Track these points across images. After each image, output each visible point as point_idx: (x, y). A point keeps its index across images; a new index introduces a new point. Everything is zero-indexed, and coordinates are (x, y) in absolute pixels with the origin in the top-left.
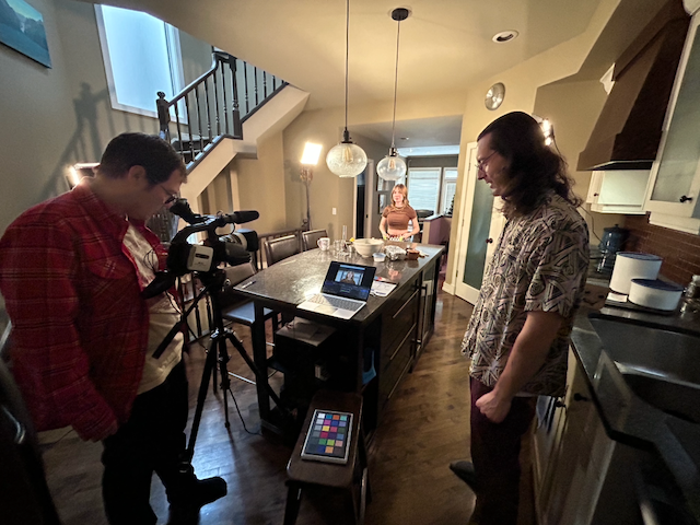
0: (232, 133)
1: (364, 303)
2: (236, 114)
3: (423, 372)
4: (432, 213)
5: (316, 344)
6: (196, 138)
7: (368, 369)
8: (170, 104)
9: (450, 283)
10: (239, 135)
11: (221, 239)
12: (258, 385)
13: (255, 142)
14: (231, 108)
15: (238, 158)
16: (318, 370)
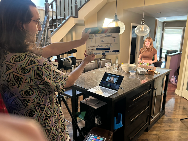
0: (74, 15)
1: (117, 91)
2: (76, 6)
5: (96, 108)
6: (59, 17)
7: (118, 122)
8: (50, 4)
9: (179, 90)
10: (77, 15)
14: (74, 4)
15: (76, 25)
16: (96, 120)
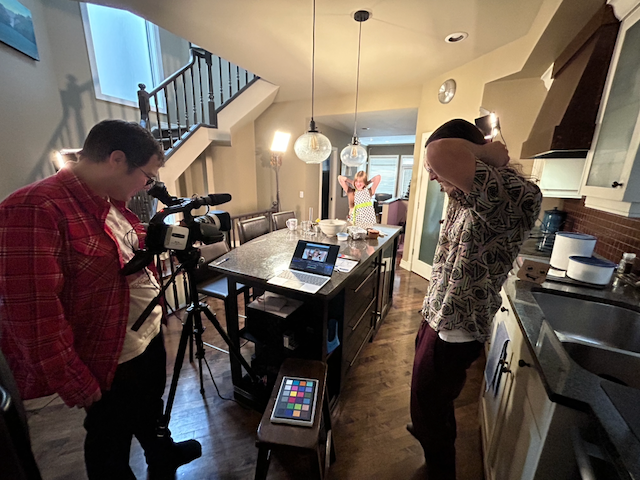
0: (207, 122)
1: (329, 278)
2: (212, 105)
3: (382, 342)
4: (390, 197)
5: (284, 316)
6: (174, 126)
8: (151, 95)
9: (407, 260)
10: (214, 124)
11: (196, 220)
12: (231, 355)
13: (228, 131)
14: (207, 100)
15: (213, 145)
16: (286, 340)
